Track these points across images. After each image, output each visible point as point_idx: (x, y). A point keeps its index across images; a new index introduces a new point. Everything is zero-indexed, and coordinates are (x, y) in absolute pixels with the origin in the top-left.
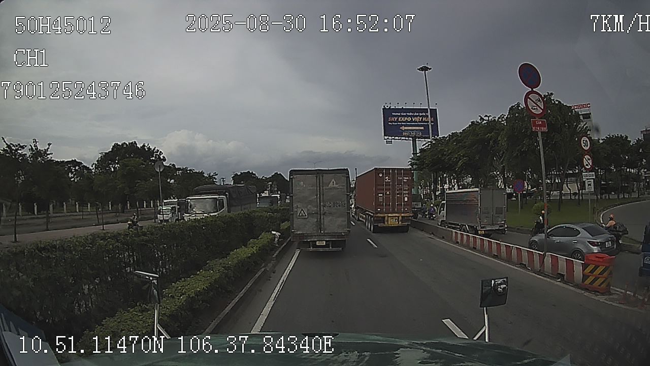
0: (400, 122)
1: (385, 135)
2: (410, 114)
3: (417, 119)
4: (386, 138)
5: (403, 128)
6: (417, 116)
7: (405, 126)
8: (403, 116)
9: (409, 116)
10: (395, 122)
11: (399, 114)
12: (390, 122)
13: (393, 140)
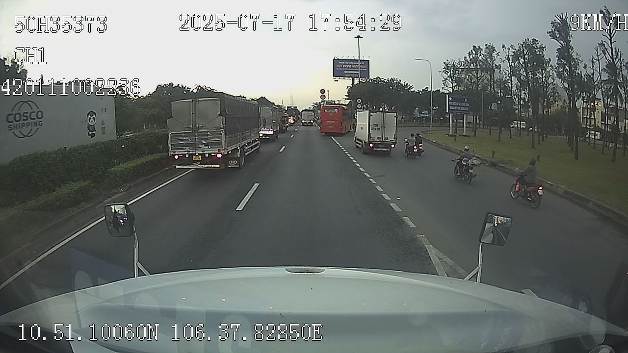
0: (344, 68)
1: (334, 76)
2: (352, 63)
3: (356, 66)
4: (335, 77)
5: (346, 72)
6: (355, 65)
7: (347, 71)
8: (347, 64)
9: (349, 64)
10: (341, 68)
11: (343, 63)
12: (338, 68)
13: (339, 80)
